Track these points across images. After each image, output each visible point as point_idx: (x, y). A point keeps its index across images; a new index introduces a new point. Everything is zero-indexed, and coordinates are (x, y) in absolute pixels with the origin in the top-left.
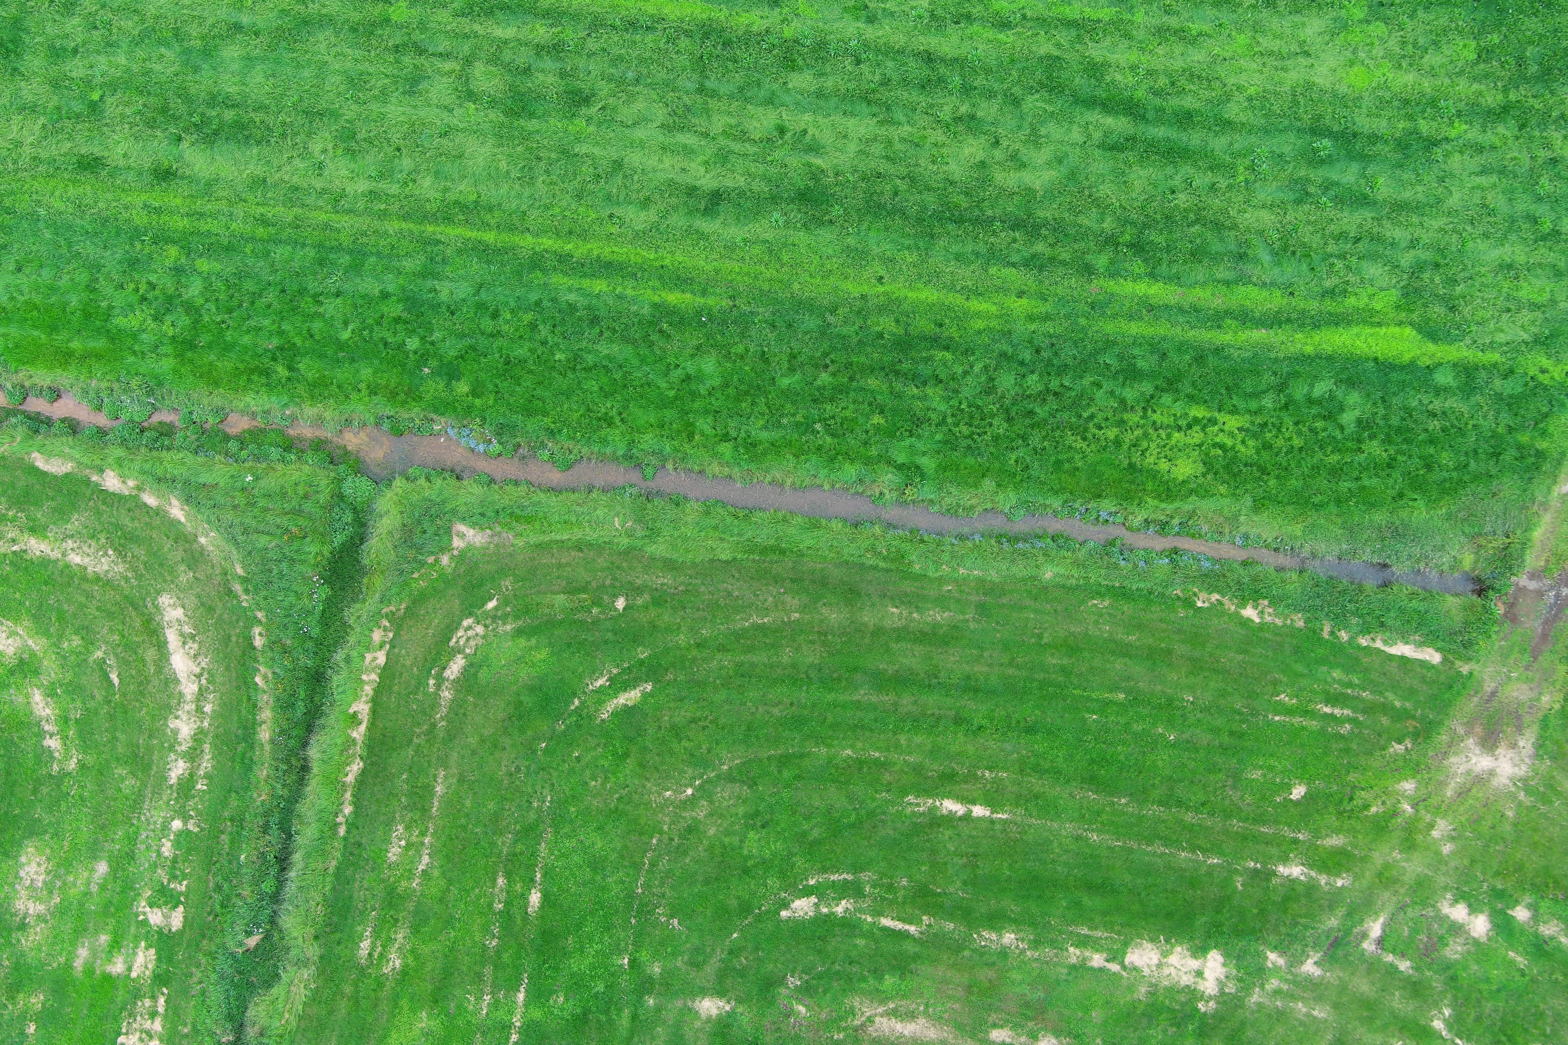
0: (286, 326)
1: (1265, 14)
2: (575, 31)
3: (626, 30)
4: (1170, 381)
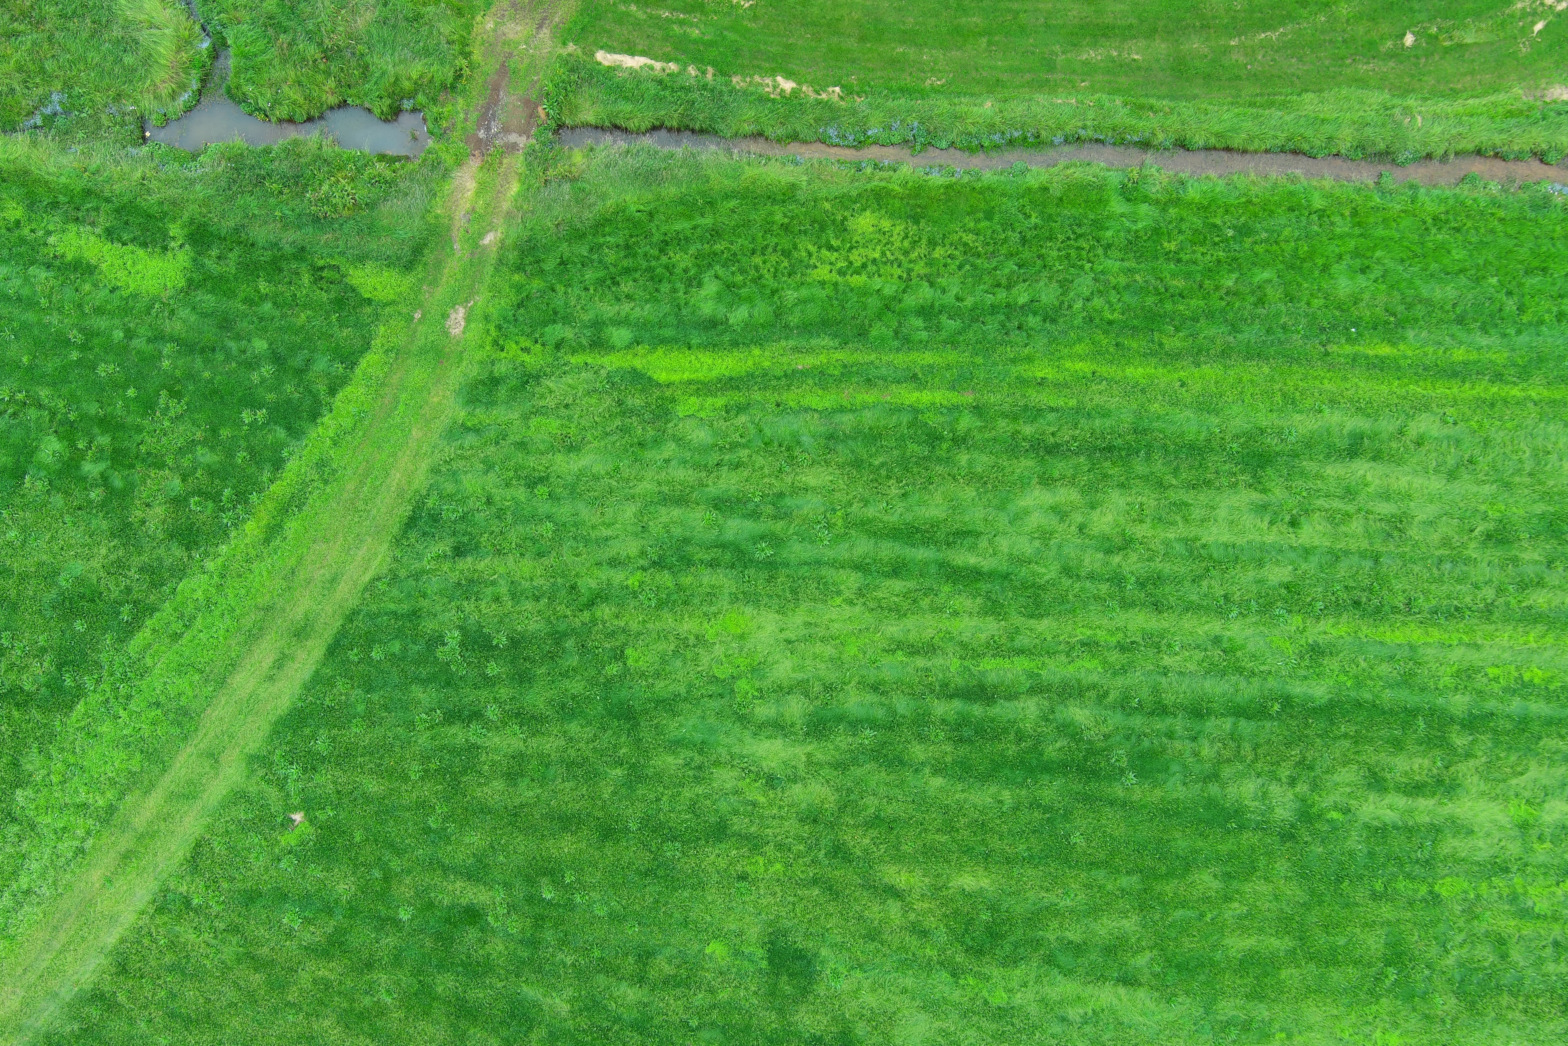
1: (832, 677)
2: (1507, 604)
3: (1457, 609)
4: (887, 307)
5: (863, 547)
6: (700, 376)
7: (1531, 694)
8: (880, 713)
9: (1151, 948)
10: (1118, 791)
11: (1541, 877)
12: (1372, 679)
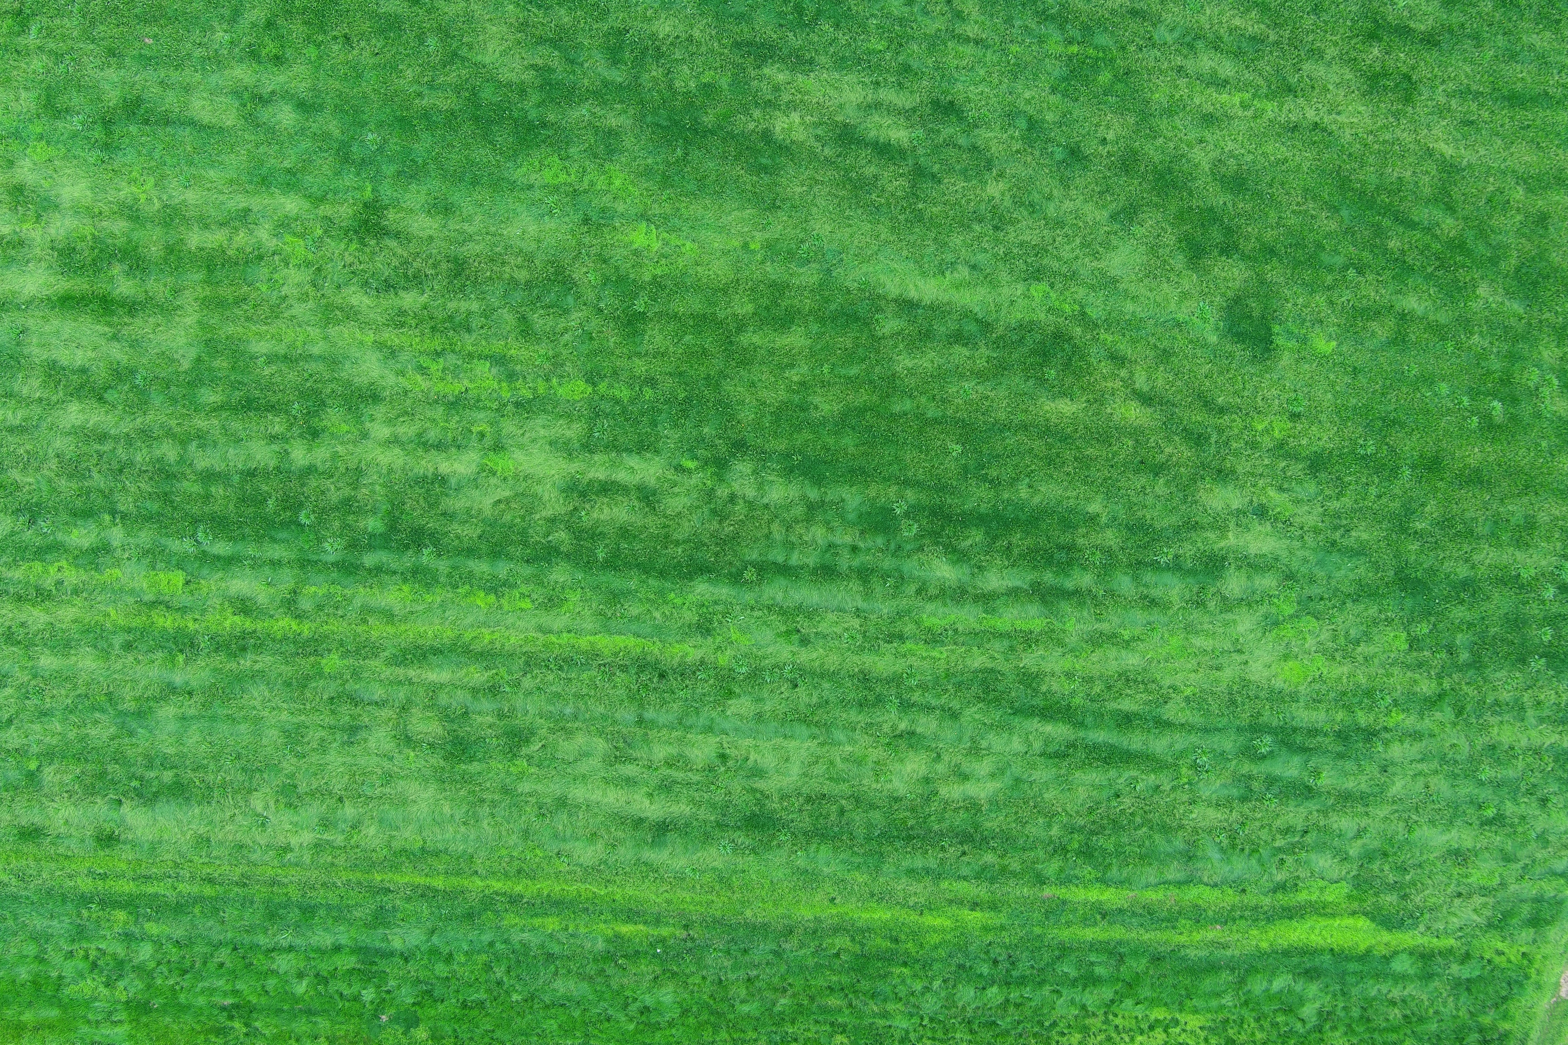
0: (240, 985)
1: (1195, 615)
2: (510, 673)
3: (561, 668)
4: (1129, 985)
5: (1160, 745)
6: (1323, 922)
7: (488, 581)
8: (1149, 577)
9: (884, 337)
10: (910, 495)
11: (483, 398)
12: (648, 600)
